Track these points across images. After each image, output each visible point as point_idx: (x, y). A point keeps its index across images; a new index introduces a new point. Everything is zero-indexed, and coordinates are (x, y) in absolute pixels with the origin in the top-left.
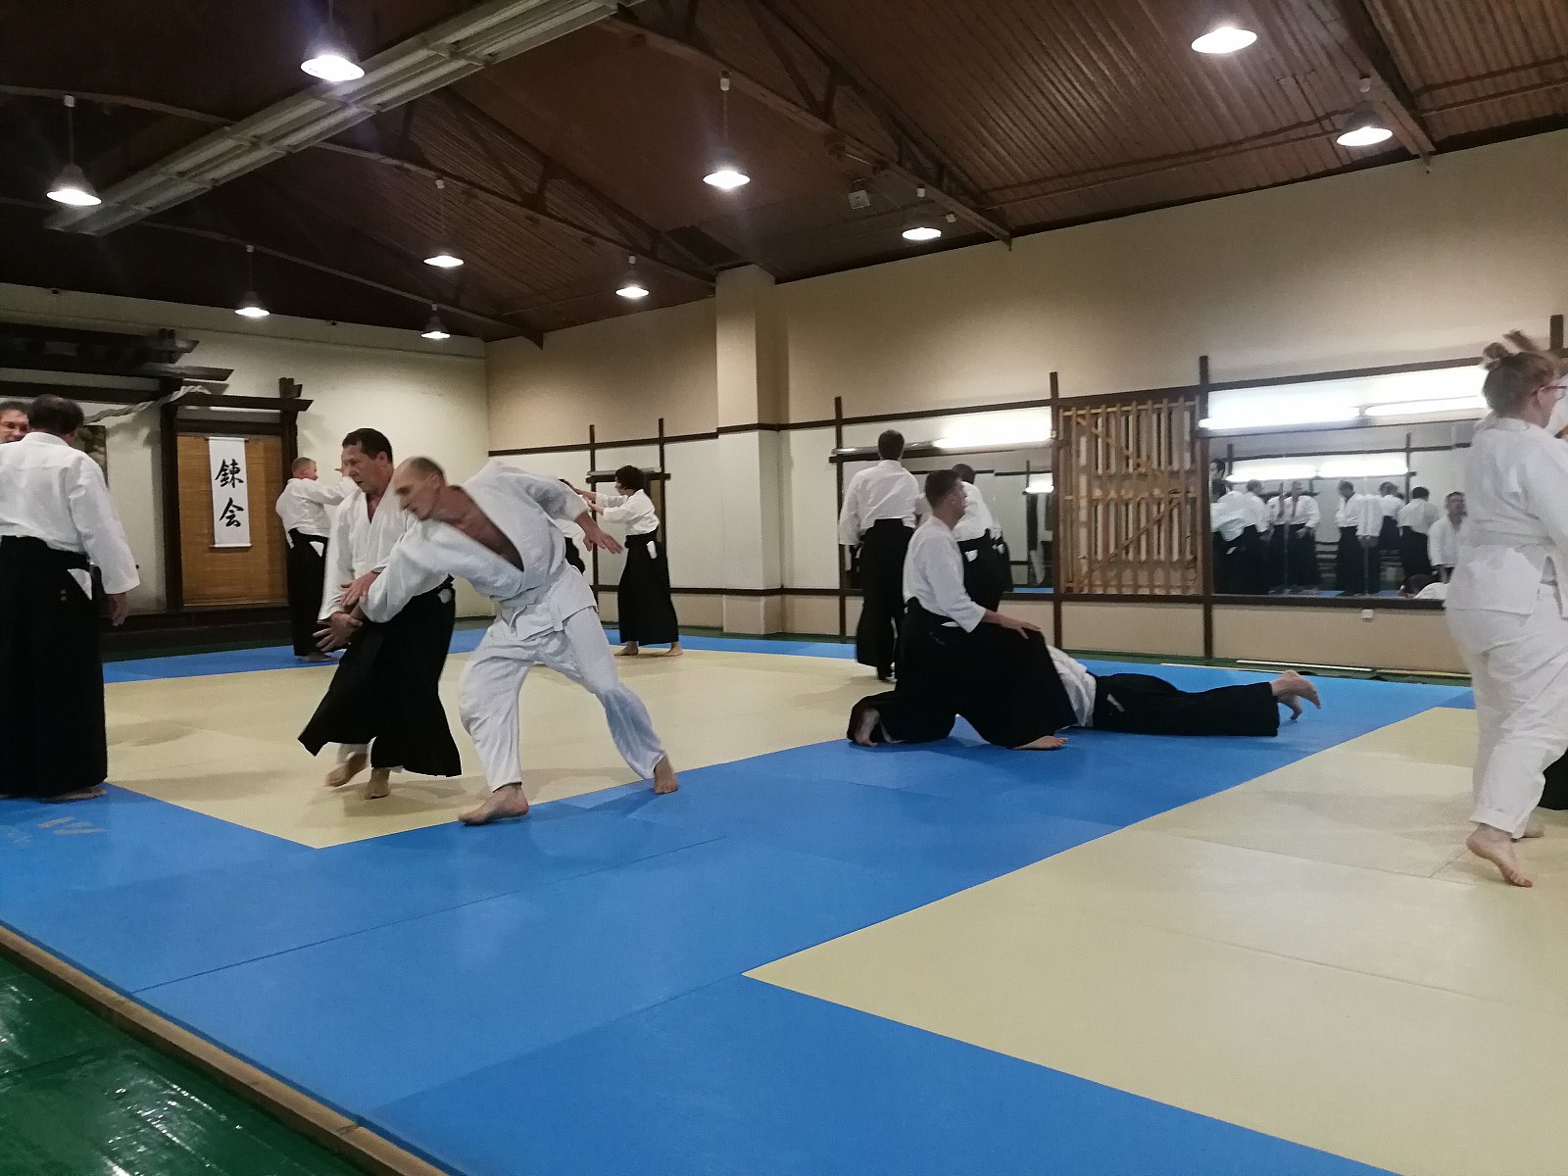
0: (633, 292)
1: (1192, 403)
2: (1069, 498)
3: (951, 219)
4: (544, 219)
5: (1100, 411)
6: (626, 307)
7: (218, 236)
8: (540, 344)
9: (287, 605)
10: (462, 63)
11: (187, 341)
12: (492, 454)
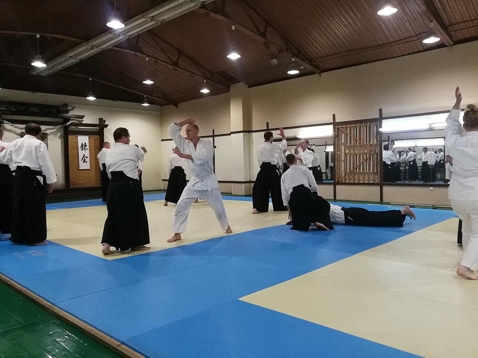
0: (205, 91)
1: (377, 123)
2: (339, 153)
3: (302, 67)
4: (178, 69)
5: (348, 126)
6: (203, 96)
7: (81, 76)
8: (177, 107)
9: (101, 186)
10: (154, 22)
11: (72, 107)
12: (162, 140)
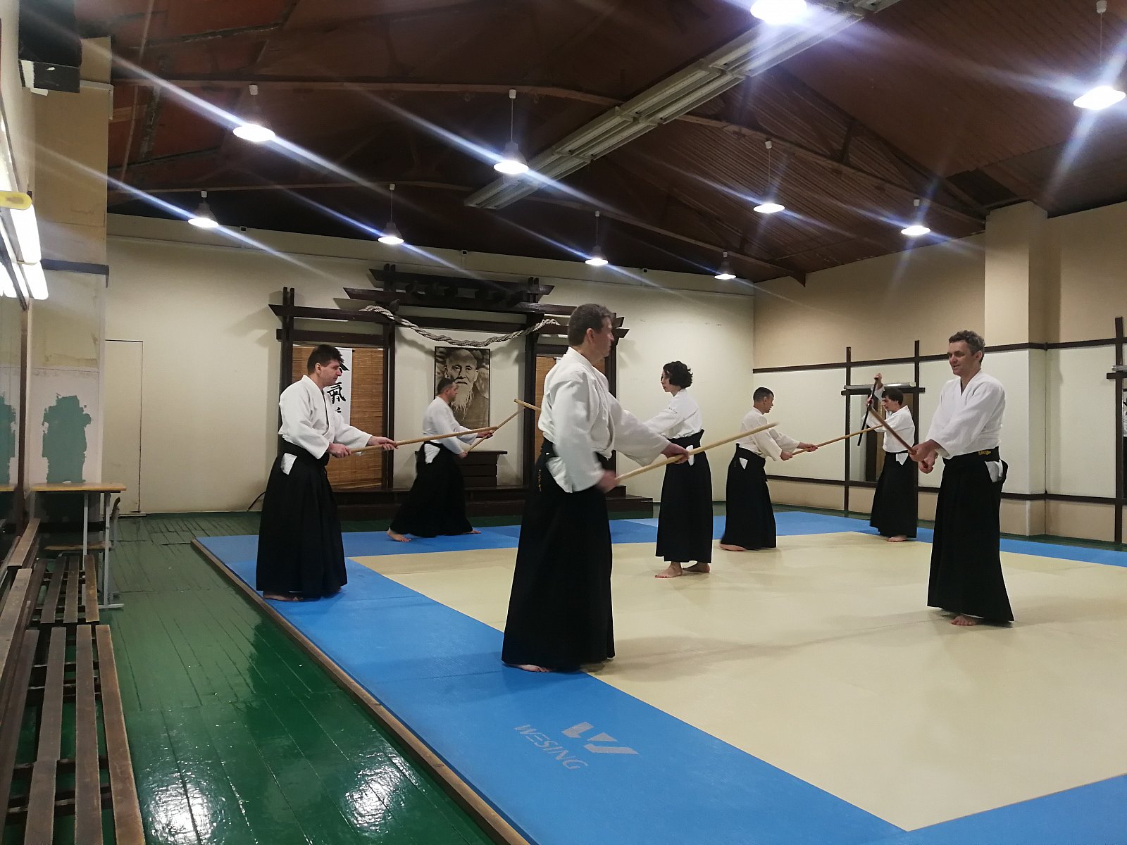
0: (916, 230)
4: (845, 169)
8: (804, 283)
11: (546, 286)
12: (755, 371)
